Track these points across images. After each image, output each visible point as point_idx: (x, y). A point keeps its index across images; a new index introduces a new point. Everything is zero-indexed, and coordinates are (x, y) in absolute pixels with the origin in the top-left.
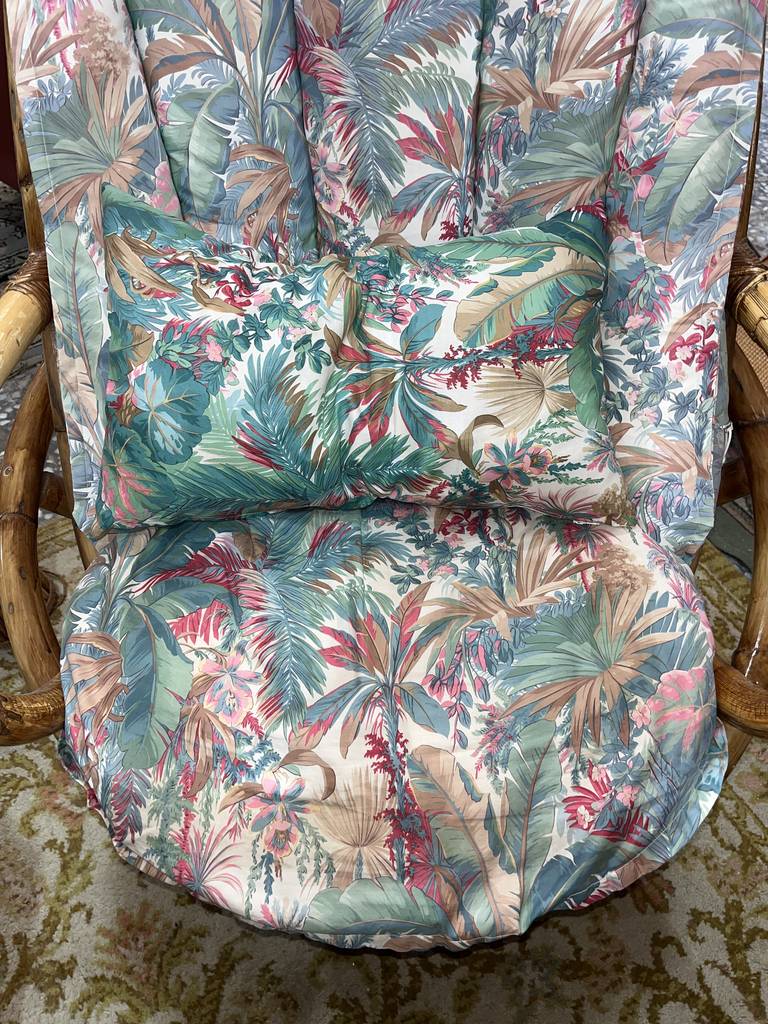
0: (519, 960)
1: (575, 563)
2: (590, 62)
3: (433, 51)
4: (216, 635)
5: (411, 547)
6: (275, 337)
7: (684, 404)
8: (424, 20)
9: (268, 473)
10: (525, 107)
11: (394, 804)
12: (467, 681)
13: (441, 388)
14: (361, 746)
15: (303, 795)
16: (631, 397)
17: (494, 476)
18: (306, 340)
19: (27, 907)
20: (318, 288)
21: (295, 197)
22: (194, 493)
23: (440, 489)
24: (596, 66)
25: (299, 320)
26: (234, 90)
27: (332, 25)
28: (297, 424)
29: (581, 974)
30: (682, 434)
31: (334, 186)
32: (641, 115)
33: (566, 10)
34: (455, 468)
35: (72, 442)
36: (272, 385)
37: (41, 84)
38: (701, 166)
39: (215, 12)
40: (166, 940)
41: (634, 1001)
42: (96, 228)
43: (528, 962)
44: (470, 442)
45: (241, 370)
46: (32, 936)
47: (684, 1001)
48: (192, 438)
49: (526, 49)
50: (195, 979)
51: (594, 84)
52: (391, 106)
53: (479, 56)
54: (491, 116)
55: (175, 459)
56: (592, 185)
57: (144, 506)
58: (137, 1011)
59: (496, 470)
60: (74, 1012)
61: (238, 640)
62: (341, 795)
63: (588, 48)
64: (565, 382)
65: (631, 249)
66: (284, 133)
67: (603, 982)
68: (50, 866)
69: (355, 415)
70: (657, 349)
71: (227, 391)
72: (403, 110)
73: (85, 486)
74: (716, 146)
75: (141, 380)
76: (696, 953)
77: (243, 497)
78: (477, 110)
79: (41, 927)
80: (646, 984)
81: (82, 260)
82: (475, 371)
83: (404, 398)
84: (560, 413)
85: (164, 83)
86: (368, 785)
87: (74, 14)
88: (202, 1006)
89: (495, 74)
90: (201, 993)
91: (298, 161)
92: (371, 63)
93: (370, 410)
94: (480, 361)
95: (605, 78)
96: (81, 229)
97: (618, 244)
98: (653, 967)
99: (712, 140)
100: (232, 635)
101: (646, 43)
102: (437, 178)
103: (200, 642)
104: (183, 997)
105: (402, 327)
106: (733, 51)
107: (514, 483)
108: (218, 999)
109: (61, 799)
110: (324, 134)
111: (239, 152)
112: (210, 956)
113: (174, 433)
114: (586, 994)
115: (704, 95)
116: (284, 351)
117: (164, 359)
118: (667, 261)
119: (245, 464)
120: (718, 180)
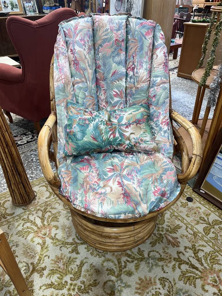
0: (148, 258)
1: (150, 158)
2: (143, 82)
3: (119, 81)
4: (88, 170)
5: (121, 157)
6: (97, 120)
7: (165, 132)
8: (117, 77)
9: (96, 142)
10: (134, 89)
11: (123, 192)
12: (133, 175)
13: (124, 129)
14: (116, 183)
15: (106, 193)
16: (156, 132)
17: (134, 143)
18: (102, 121)
19: (33, 257)
20: (103, 113)
21: (96, 104)
22: (83, 146)
23: (125, 146)
24: (144, 83)
25: (101, 118)
26: (87, 87)
27: (103, 78)
28: (101, 134)
29: (162, 260)
30: (165, 137)
31: (102, 102)
32: (152, 89)
33: (139, 75)
34: (127, 142)
35: (58, 142)
36: (97, 127)
37: (58, 85)
38: (162, 96)
39: (85, 76)
40: (67, 260)
41: (175, 265)
42: (65, 106)
43: (150, 259)
44: (130, 137)
45: (92, 125)
46: (35, 263)
47: (186, 264)
48: (84, 136)
49: (133, 81)
50: (75, 268)
51: (144, 85)
52: (112, 89)
53: (126, 82)
54: (128, 91)
55: (80, 140)
56: (146, 100)
57: (74, 150)
58: (62, 276)
59: (135, 142)
60: (47, 277)
61: (92, 170)
62: (113, 191)
63: (143, 80)
64: (145, 127)
65: (153, 109)
66: (94, 94)
67: (167, 261)
68: (38, 248)
69: (110, 133)
70: (159, 123)
71: (89, 128)
72: (114, 90)
73: (60, 150)
74: (164, 93)
75: (75, 127)
76: (187, 255)
77: (91, 147)
78: (126, 90)
79: (37, 261)
80: (177, 261)
81: (62, 111)
82: (130, 126)
83: (118, 130)
84: (144, 132)
85: (76, 86)
86: (118, 190)
87: (64, 75)
88: (77, 273)
89: (128, 85)
90: (77, 271)
91: (96, 98)
92: (109, 83)
93: (113, 132)
94: (130, 124)
95: (146, 84)
96: (62, 107)
97: (151, 108)
98: (178, 258)
99: (163, 92)
100: (91, 170)
101: (152, 79)
102: (120, 100)
103: (85, 171)
104: (72, 272)
105: (117, 119)
106: (165, 79)
107: (138, 145)
108: (81, 271)
109: (40, 235)
110: (101, 94)
111: (87, 96)
112: (78, 262)
113: (80, 135)
114: (164, 264)
115: (161, 86)
116: (99, 122)
117: (79, 124)
118: (159, 110)
119: (92, 141)
120: (165, 97)
